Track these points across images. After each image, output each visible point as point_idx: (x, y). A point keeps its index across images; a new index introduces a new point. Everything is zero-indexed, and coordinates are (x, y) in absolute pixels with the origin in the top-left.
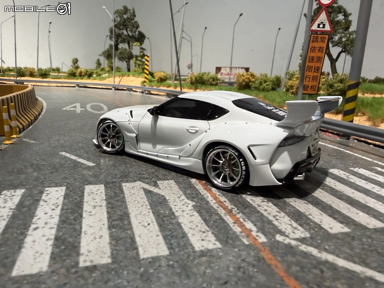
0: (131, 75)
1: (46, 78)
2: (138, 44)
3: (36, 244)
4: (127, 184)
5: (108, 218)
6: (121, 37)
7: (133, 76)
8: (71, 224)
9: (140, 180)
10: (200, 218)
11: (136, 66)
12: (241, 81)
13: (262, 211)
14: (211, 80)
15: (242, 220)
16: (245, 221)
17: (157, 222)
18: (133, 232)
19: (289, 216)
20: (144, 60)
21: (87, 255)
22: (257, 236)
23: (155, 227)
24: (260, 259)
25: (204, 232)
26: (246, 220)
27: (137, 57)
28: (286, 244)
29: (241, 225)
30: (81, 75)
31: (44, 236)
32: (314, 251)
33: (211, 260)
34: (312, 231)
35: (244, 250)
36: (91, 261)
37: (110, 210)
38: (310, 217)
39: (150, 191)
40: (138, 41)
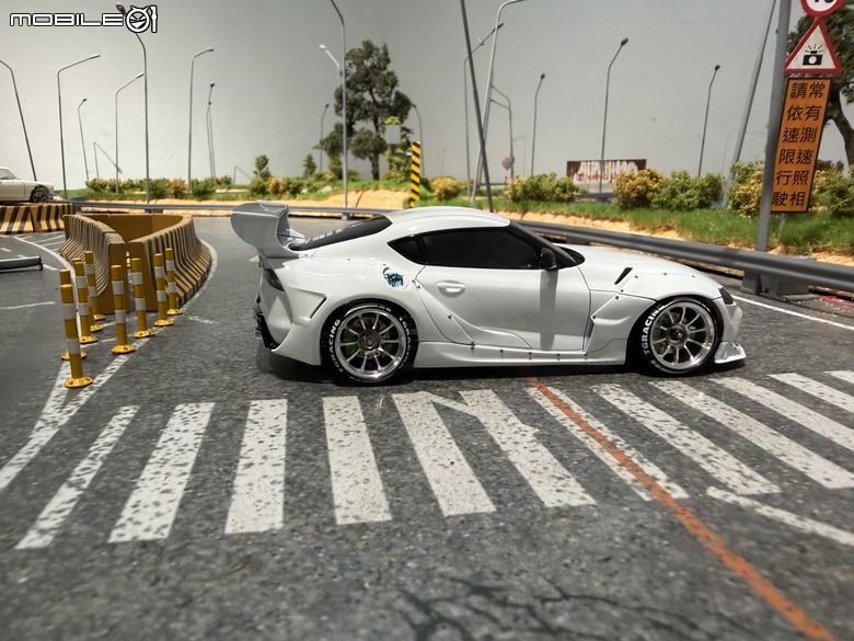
0: (381, 186)
1: (206, 199)
2: (396, 119)
3: (255, 488)
4: (401, 396)
5: (374, 451)
6: (358, 106)
7: (387, 188)
8: (309, 460)
9: (425, 390)
10: (550, 456)
11: (391, 167)
12: (626, 190)
13: (677, 447)
14: (558, 190)
15: (635, 461)
16: (642, 462)
17: (467, 459)
18: (424, 475)
19: (736, 457)
20: (409, 154)
21: (347, 508)
22: (669, 488)
23: (465, 468)
24: (673, 526)
25: (560, 479)
26: (645, 460)
27: (394, 147)
28: (728, 504)
29: (635, 469)
30: (277, 191)
31: (265, 476)
32: (789, 518)
33: (578, 522)
34: (786, 483)
35: (640, 510)
36: (357, 517)
37: (376, 439)
38: (782, 458)
39: (448, 408)
40: (395, 115)
